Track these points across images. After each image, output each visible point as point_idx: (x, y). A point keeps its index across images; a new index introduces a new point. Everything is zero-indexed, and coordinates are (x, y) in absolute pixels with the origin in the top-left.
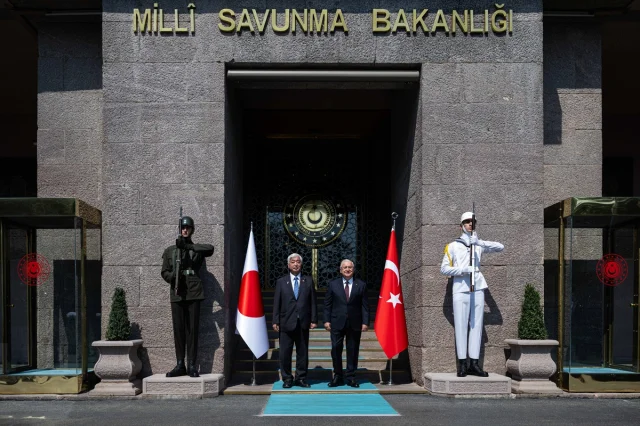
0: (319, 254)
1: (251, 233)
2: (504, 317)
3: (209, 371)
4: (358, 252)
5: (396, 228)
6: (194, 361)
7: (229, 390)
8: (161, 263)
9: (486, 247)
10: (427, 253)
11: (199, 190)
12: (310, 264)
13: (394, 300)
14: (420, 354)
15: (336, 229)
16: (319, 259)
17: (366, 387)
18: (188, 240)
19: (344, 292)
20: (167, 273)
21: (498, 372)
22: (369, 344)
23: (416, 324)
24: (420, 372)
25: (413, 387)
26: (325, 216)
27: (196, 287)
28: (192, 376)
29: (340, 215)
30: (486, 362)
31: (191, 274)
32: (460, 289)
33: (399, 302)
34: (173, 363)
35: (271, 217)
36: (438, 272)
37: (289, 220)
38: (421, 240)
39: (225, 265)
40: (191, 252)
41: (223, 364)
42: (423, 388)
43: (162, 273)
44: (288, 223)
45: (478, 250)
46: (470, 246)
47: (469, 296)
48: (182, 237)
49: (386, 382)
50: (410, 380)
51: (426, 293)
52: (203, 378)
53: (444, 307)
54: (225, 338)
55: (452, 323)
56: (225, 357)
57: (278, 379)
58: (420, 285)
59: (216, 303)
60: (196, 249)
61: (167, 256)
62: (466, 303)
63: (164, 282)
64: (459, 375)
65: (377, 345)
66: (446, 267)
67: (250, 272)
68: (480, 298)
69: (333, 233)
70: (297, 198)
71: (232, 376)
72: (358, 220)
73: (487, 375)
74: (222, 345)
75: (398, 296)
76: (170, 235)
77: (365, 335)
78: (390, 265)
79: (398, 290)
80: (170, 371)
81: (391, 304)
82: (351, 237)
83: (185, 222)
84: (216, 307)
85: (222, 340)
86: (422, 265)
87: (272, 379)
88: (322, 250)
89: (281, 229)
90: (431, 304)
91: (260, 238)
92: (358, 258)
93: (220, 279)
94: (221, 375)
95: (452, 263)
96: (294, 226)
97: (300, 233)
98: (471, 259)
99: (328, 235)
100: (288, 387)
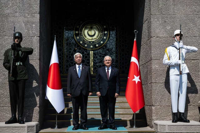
0: (94, 54)
1: (55, 41)
2: (198, 88)
3: (30, 120)
4: (116, 53)
5: (137, 39)
6: (22, 114)
7: (42, 131)
8: (3, 58)
9: (188, 49)
10: (154, 53)
11: (25, 17)
12: (89, 60)
13: (137, 79)
14: (151, 110)
15: (104, 40)
16: (94, 57)
17: (120, 129)
18: (19, 45)
19: (106, 74)
20: (6, 64)
21: (195, 120)
22: (122, 105)
23: (149, 93)
24: (151, 120)
25: (148, 129)
26: (97, 33)
27: (24, 72)
28: (20, 123)
29: (106, 32)
30: (189, 114)
31: (20, 65)
32: (173, 73)
33: (139, 81)
34: (9, 116)
35: (67, 34)
36: (161, 64)
37: (77, 35)
38: (151, 46)
39: (40, 59)
40: (20, 52)
41: (38, 116)
42: (153, 130)
43: (4, 64)
45: (183, 51)
46: (179, 49)
47: (179, 77)
48: (14, 43)
49: (132, 126)
50: (146, 125)
51: (154, 76)
52: (27, 124)
53: (165, 83)
54: (40, 101)
56: (40, 112)
57: (70, 125)
58: (151, 72)
59: (34, 81)
60: (23, 51)
61: (6, 54)
62: (177, 81)
63: (5, 69)
64: (173, 122)
65: (127, 105)
66: (166, 61)
67: (55, 64)
68: (185, 78)
69: (102, 42)
70: (81, 22)
71: (43, 124)
72: (116, 35)
73: (189, 122)
74: (38, 105)
75: (139, 77)
76: (8, 42)
77: (118, 100)
78: (134, 60)
79: (139, 74)
80: (7, 120)
81: (135, 81)
82: (112, 45)
83: (17, 35)
84: (35, 84)
85: (38, 102)
86: (151, 59)
87: (67, 125)
88: (96, 52)
89: (73, 41)
90: (157, 82)
91: (60, 45)
92: (116, 56)
93: (37, 67)
94: (37, 123)
95: (169, 58)
96: (80, 38)
97: (83, 42)
98: (180, 56)
99: (99, 43)
100: (76, 129)
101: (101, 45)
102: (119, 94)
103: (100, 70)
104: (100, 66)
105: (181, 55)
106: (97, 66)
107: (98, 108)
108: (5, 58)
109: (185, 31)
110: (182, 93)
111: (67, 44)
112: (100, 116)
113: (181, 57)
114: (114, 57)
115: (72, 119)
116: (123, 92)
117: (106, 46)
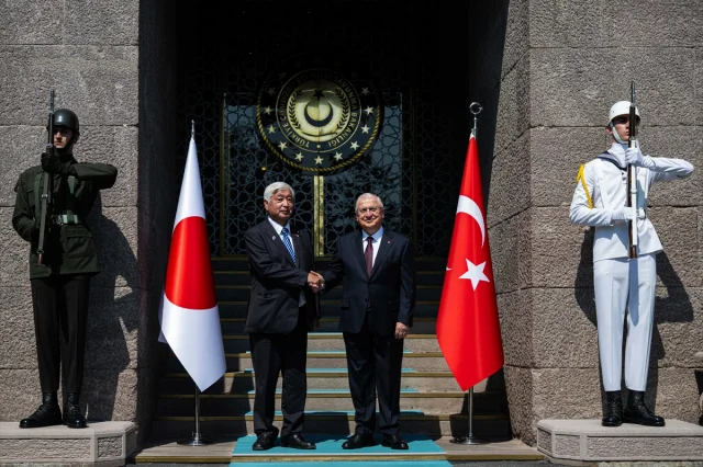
0: (328, 186)
1: (192, 141)
2: (696, 306)
3: (104, 414)
4: (405, 183)
5: (478, 135)
6: (77, 396)
7: (148, 453)
8: (13, 202)
9: (657, 169)
10: (541, 181)
11: (88, 56)
12: (309, 206)
13: (475, 274)
14: (528, 382)
15: (361, 138)
16: (327, 198)
17: (417, 447)
18: (66, 154)
19: (363, 258)
20: (24, 220)
21: (682, 417)
22: (426, 363)
23: (520, 323)
24: (528, 416)
25: (516, 447)
26: (338, 112)
27: (82, 249)
28: (72, 425)
29: (369, 110)
30: (660, 397)
31: (71, 223)
32: (607, 251)
33: (485, 279)
34: (33, 400)
35: (234, 117)
36: (564, 219)
37: (267, 120)
38: (527, 158)
39: (140, 205)
40: (72, 180)
41: (134, 403)
42: (534, 450)
43: (15, 221)
44: (266, 125)
45: (643, 176)
46: (628, 168)
47: (626, 266)
48: (52, 150)
49: (459, 436)
50: (507, 434)
51: (538, 263)
52: (95, 429)
53: (578, 287)
54: (139, 350)
55: (593, 318)
56: (139, 387)
57: (243, 432)
58: (527, 247)
59: (120, 280)
61: (24, 186)
62: (620, 280)
63: (17, 238)
64: (606, 423)
65: (442, 365)
66: (580, 209)
67: (190, 220)
68: (647, 270)
69: (355, 146)
70: (283, 75)
71: (151, 429)
72: (405, 119)
73: (662, 424)
74: (133, 364)
75: (482, 266)
76: (30, 146)
77: (414, 345)
78: (467, 205)
79: (483, 254)
80: (27, 415)
81: (468, 282)
82: (389, 154)
83: (60, 119)
84: (122, 288)
85: (133, 354)
86: (530, 205)
87: (234, 432)
88: (334, 178)
89: (254, 139)
90: (552, 284)
91: (209, 154)
92: (405, 195)
93: (130, 233)
94: (130, 424)
95: (592, 201)
96: (278, 130)
97: (289, 145)
98: (629, 193)
99: (345, 149)
100: (266, 447)
101: (351, 154)
102: (409, 323)
103: (345, 242)
104: (349, 229)
105: (634, 189)
106: (340, 229)
107: (341, 376)
108: (19, 199)
109: (649, 106)
110: (636, 323)
111: (233, 152)
112: (350, 402)
113: (634, 197)
114: (396, 198)
115: (250, 414)
116: (426, 318)
117: (367, 158)
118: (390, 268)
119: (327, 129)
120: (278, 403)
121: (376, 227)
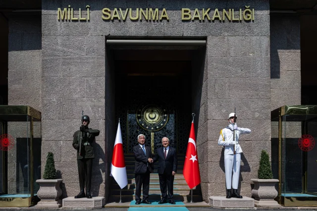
0: (155, 135)
1: (119, 123)
2: (251, 167)
3: (97, 195)
4: (175, 134)
5: (194, 121)
6: (89, 190)
7: (108, 205)
9: (241, 131)
10: (210, 134)
11: (92, 101)
12: (150, 140)
13: (193, 158)
14: (207, 187)
15: (164, 123)
16: (154, 138)
17: (178, 204)
18: (86, 127)
19: (164, 154)
20: (75, 144)
21: (247, 196)
22: (180, 182)
23: (205, 171)
24: (207, 195)
25: (204, 204)
26: (157, 116)
28: (88, 198)
29: (166, 115)
30: (241, 191)
31: (88, 145)
32: (228, 153)
34: (78, 191)
35: (130, 117)
37: (139, 118)
38: (207, 128)
39: (105, 140)
40: (88, 134)
41: (104, 192)
42: (208, 204)
43: (73, 144)
44: (138, 119)
45: (237, 133)
46: (234, 131)
47: (233, 156)
48: (83, 126)
49: (189, 201)
50: (201, 200)
51: (210, 155)
52: (94, 199)
53: (220, 162)
54: (105, 178)
56: (106, 188)
57: (132, 199)
58: (207, 151)
60: (90, 132)
61: (76, 136)
62: (231, 160)
63: (74, 149)
64: (227, 197)
65: (185, 182)
66: (221, 141)
67: (119, 144)
69: (162, 124)
70: (143, 106)
71: (109, 198)
72: (175, 118)
74: (104, 182)
75: (195, 156)
76: (77, 125)
77: (177, 177)
78: (191, 140)
79: (195, 153)
80: (77, 195)
81: (192, 161)
82: (171, 127)
83: (85, 118)
84: (101, 161)
86: (208, 140)
87: (130, 200)
88: (156, 133)
89: (135, 123)
90: (213, 161)
91: (124, 127)
92: (175, 137)
93: (103, 147)
94: (103, 197)
95: (224, 139)
96: (142, 120)
97: (145, 124)
98: (234, 137)
99: (159, 125)
100: (139, 203)
101: (161, 127)
102: (176, 171)
103: (159, 150)
104: (160, 146)
105: (235, 136)
106: (158, 146)
107: (158, 185)
108: (74, 138)
109: (239, 114)
110: (235, 171)
111: (130, 126)
112: (160, 191)
113: (235, 138)
114: (172, 138)
115: (134, 195)
116: (180, 170)
117: (165, 128)
118: (171, 157)
119: (154, 120)
120: (142, 192)
121: (167, 146)
